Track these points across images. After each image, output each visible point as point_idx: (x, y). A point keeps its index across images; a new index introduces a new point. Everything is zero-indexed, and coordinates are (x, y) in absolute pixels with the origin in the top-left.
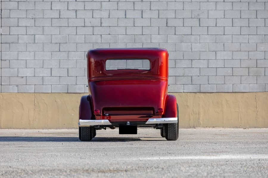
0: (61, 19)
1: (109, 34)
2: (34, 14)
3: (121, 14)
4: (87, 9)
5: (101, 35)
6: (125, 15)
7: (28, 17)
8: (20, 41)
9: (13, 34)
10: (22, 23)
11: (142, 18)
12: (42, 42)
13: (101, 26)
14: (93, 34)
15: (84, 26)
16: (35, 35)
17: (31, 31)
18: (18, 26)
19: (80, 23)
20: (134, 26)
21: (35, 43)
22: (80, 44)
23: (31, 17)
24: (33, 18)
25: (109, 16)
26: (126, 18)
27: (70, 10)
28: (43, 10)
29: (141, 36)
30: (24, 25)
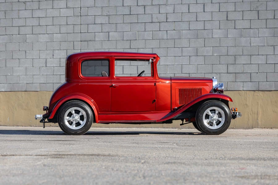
0: (132, 16)
1: (174, 30)
2: (108, 11)
3: (185, 9)
4: (154, 4)
5: (167, 31)
6: (189, 9)
7: (103, 15)
8: (97, 39)
9: (90, 32)
10: (98, 21)
11: (204, 12)
12: (115, 39)
13: (167, 22)
14: (160, 31)
15: (152, 22)
16: (109, 32)
17: (106, 29)
18: (95, 24)
19: (147, 19)
20: (197, 21)
21: (109, 40)
22: (148, 41)
23: (105, 15)
24: (107, 15)
25: (174, 10)
26: (189, 12)
27: (139, 6)
28: (116, 7)
29: (203, 31)
30: (100, 23)
